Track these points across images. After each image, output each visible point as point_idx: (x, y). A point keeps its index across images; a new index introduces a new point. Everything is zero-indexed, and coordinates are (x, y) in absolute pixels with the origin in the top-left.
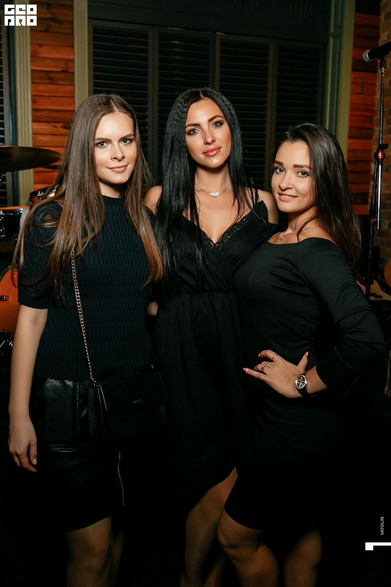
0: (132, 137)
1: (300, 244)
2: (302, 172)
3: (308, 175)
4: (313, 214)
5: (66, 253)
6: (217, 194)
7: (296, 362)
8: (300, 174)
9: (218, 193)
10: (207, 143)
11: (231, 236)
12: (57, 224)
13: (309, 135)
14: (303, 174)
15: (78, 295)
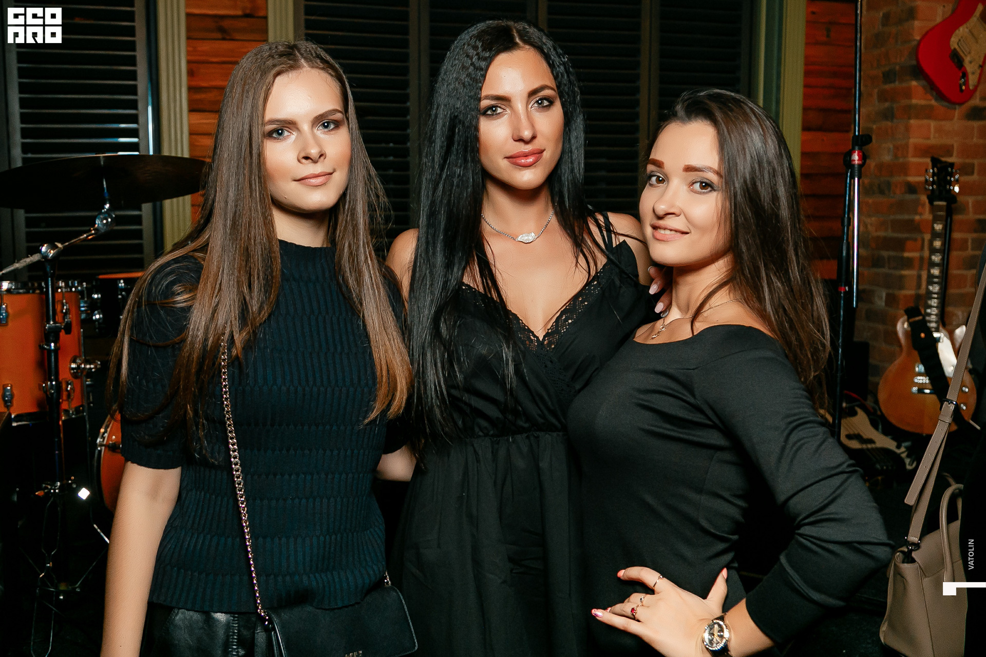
0: (339, 116)
1: (696, 339)
2: (701, 183)
3: (713, 189)
4: (725, 274)
5: (209, 355)
6: (531, 237)
7: (703, 593)
8: (697, 186)
9: (533, 234)
10: (521, 140)
11: (574, 319)
12: (193, 298)
13: (720, 108)
14: (702, 187)
15: (233, 445)
